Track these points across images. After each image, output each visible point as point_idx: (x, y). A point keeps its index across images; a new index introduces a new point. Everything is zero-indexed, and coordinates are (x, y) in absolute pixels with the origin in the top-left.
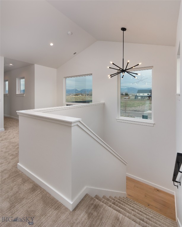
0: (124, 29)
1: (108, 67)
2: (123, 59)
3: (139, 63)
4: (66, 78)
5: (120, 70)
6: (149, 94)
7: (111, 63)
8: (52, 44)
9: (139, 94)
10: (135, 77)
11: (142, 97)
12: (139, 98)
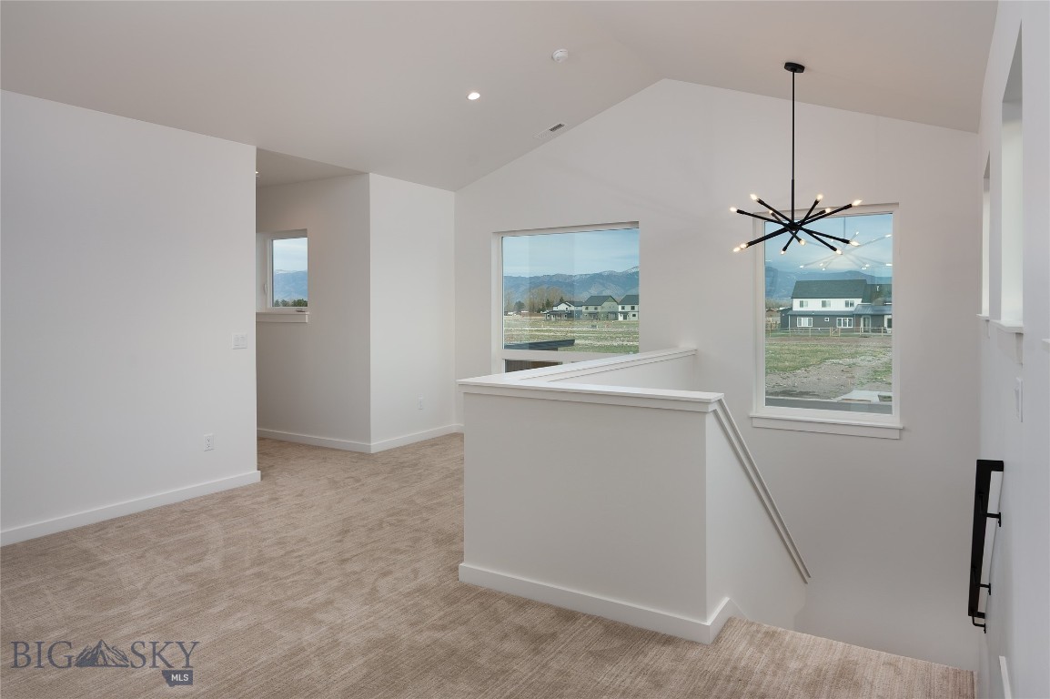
0: (795, 68)
1: (734, 210)
2: (793, 181)
3: (853, 201)
4: (501, 235)
5: (779, 222)
6: (852, 305)
7: (754, 197)
8: (474, 96)
9: (801, 305)
10: (834, 249)
11: (817, 317)
12: (805, 322)
